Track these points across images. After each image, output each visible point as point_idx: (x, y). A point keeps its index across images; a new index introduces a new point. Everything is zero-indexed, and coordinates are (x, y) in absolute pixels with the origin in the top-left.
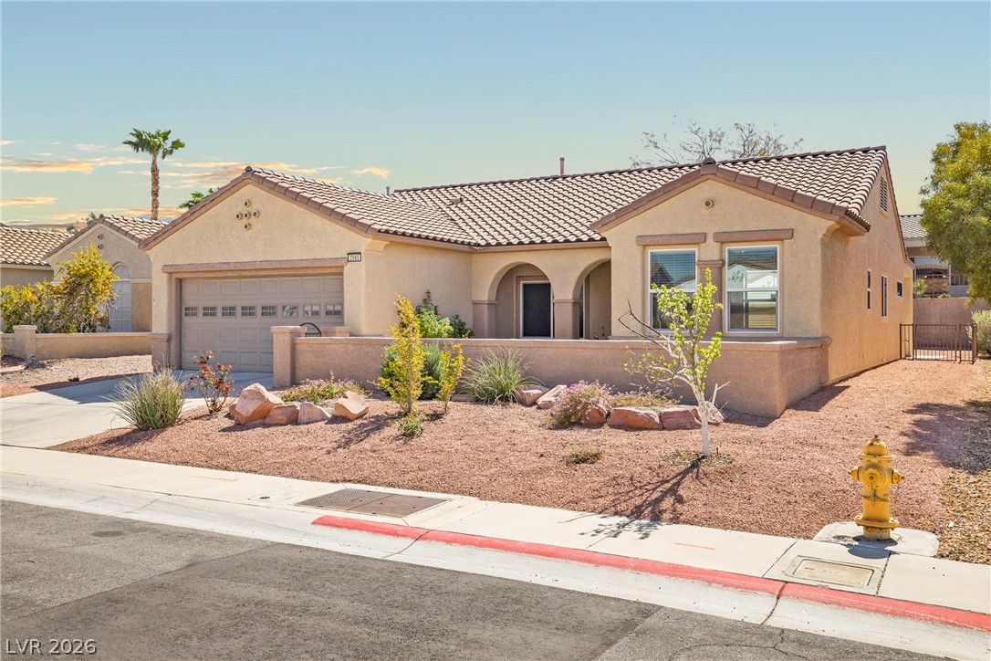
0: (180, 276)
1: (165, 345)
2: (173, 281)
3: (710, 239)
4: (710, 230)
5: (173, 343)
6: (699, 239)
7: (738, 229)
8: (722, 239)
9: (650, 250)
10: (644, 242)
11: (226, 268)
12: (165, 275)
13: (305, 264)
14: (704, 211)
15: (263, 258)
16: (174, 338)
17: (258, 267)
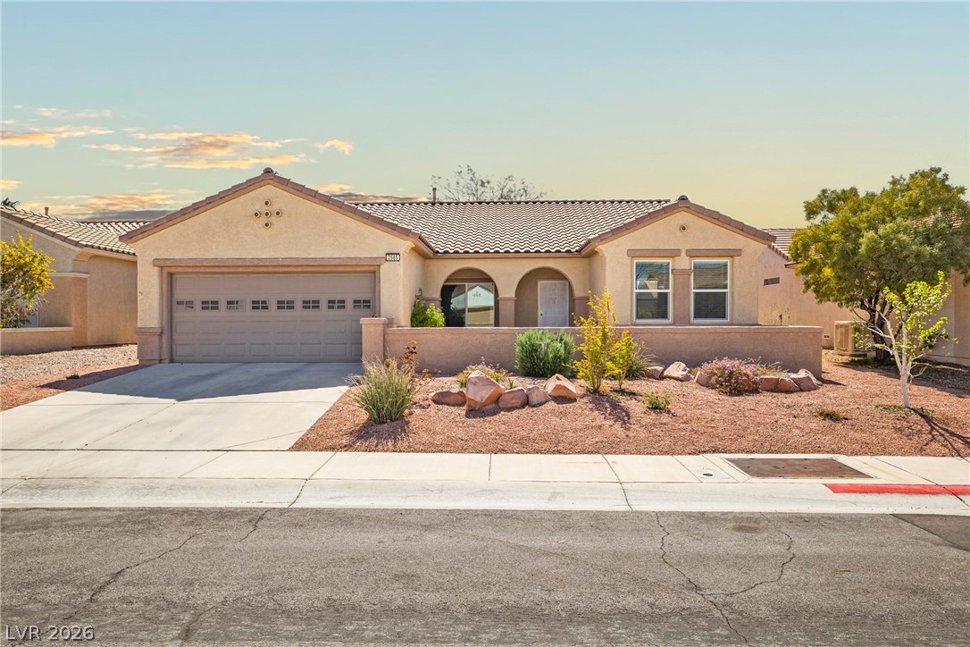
0: (173, 270)
1: (156, 339)
2: (165, 275)
3: (683, 254)
4: (684, 247)
5: (165, 337)
6: (674, 254)
7: (703, 248)
8: (692, 254)
9: (637, 260)
10: (633, 253)
11: (240, 263)
12: (156, 270)
13: (337, 262)
14: (679, 234)
15: (286, 255)
16: (165, 332)
17: (281, 264)
